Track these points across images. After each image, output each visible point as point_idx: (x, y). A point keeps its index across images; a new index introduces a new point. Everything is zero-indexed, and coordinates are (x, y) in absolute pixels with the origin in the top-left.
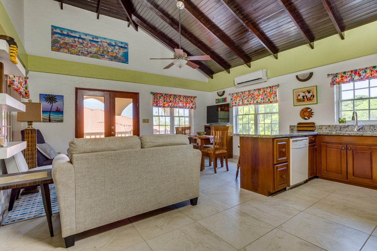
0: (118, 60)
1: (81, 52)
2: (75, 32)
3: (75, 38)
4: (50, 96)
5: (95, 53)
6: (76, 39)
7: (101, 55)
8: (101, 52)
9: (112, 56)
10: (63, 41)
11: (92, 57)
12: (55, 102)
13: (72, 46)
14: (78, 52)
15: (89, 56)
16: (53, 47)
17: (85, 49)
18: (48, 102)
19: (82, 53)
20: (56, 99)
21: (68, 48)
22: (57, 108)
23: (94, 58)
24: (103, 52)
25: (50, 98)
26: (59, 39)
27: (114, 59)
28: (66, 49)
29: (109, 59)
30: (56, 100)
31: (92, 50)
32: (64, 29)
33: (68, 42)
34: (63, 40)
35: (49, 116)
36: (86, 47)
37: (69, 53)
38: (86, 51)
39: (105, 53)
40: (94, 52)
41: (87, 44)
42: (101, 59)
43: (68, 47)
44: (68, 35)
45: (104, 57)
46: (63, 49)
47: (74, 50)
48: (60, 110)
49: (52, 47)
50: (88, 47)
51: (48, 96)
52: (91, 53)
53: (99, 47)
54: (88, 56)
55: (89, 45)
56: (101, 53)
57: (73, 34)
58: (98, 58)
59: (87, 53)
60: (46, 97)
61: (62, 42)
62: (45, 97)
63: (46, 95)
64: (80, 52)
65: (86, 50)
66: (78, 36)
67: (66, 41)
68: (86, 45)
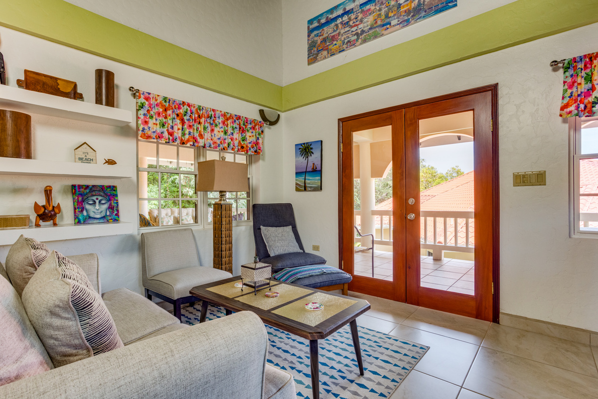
0: (423, 14)
1: (346, 41)
2: (336, 7)
3: (336, 21)
4: (306, 145)
5: (370, 29)
6: (338, 21)
7: (383, 26)
8: (383, 17)
9: (408, 12)
10: (321, 38)
11: (365, 41)
12: (311, 155)
13: (333, 38)
14: (342, 44)
15: (360, 40)
16: (310, 58)
17: (352, 32)
18: (303, 156)
19: (349, 42)
20: (312, 149)
21: (328, 46)
22: (314, 164)
23: (370, 40)
24: (387, 16)
25: (305, 149)
26: (316, 39)
27: (413, 16)
28: (325, 50)
29: (401, 23)
30: (313, 151)
31: (365, 25)
32: (321, 15)
33: (327, 35)
34: (320, 36)
35: (304, 180)
36: (355, 26)
37: (329, 55)
38: (355, 35)
39: (392, 14)
40: (369, 27)
41: (356, 18)
42: (382, 35)
43: (328, 44)
44: (328, 22)
45: (388, 26)
46: (320, 54)
47: (336, 44)
48: (316, 168)
49: (308, 58)
50: (357, 23)
51: (303, 146)
52: (363, 32)
53: (378, 8)
54: (358, 43)
55: (360, 16)
56: (382, 20)
57: (334, 15)
58: (376, 37)
59: (355, 37)
60: (301, 147)
61: (319, 40)
62: (300, 149)
63: (301, 145)
64: (344, 42)
65: (354, 33)
66: (340, 12)
67: (325, 35)
68: (354, 23)
